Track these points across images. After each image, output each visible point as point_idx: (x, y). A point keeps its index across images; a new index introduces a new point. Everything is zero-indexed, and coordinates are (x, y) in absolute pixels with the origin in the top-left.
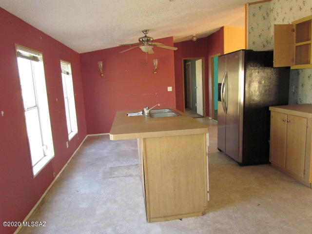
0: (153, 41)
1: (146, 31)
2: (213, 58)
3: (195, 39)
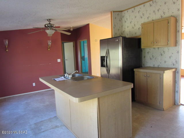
1: (50, 20)
2: (80, 42)
3: (72, 29)
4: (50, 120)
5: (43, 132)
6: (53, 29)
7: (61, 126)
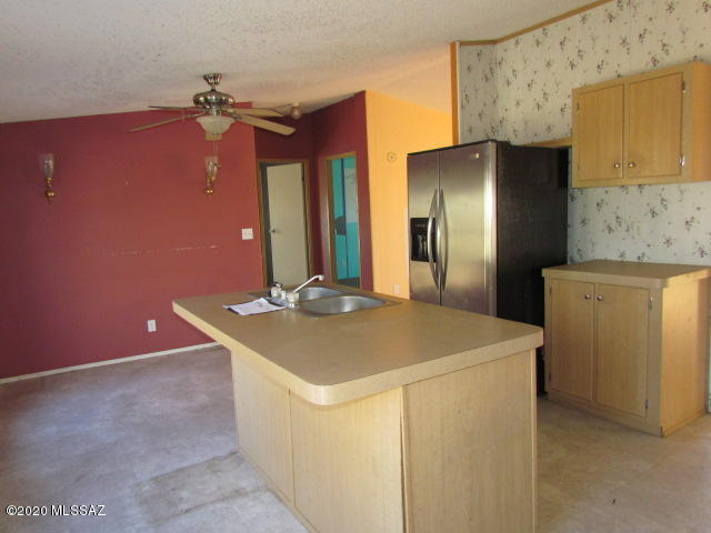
0: (234, 105)
2: (330, 163)
3: (297, 114)
4: (212, 465)
5: (187, 511)
6: (225, 114)
7: (254, 491)
